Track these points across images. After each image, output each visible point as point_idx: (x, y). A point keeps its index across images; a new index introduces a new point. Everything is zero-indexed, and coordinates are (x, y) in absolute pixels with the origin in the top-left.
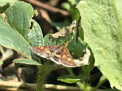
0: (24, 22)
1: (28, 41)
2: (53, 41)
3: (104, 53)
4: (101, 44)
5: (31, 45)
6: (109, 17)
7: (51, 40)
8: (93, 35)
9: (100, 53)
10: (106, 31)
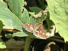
0: (19, 9)
1: (21, 20)
2: (34, 19)
3: (61, 24)
4: (59, 19)
5: (22, 22)
6: (64, 3)
7: (34, 18)
8: (55, 14)
9: (59, 24)
10: (62, 11)
